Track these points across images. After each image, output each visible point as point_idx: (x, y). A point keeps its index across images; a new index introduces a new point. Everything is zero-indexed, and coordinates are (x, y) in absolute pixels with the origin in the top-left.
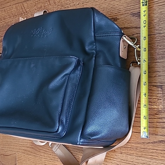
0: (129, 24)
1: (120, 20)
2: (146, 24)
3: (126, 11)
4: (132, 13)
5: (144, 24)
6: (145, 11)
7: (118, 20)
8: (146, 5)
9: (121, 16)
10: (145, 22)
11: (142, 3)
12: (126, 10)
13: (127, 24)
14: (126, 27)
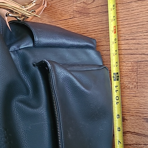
0: (140, 130)
1: (129, 121)
2: (119, 100)
3: (138, 113)
4: (145, 118)
5: (117, 100)
6: (117, 86)
7: (125, 121)
8: (118, 80)
9: (130, 117)
10: (117, 98)
11: (113, 77)
12: (138, 111)
13: (137, 129)
14: (136, 132)
